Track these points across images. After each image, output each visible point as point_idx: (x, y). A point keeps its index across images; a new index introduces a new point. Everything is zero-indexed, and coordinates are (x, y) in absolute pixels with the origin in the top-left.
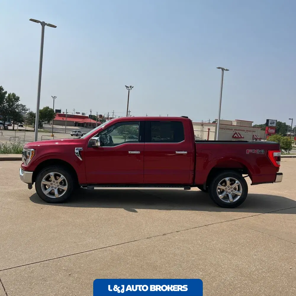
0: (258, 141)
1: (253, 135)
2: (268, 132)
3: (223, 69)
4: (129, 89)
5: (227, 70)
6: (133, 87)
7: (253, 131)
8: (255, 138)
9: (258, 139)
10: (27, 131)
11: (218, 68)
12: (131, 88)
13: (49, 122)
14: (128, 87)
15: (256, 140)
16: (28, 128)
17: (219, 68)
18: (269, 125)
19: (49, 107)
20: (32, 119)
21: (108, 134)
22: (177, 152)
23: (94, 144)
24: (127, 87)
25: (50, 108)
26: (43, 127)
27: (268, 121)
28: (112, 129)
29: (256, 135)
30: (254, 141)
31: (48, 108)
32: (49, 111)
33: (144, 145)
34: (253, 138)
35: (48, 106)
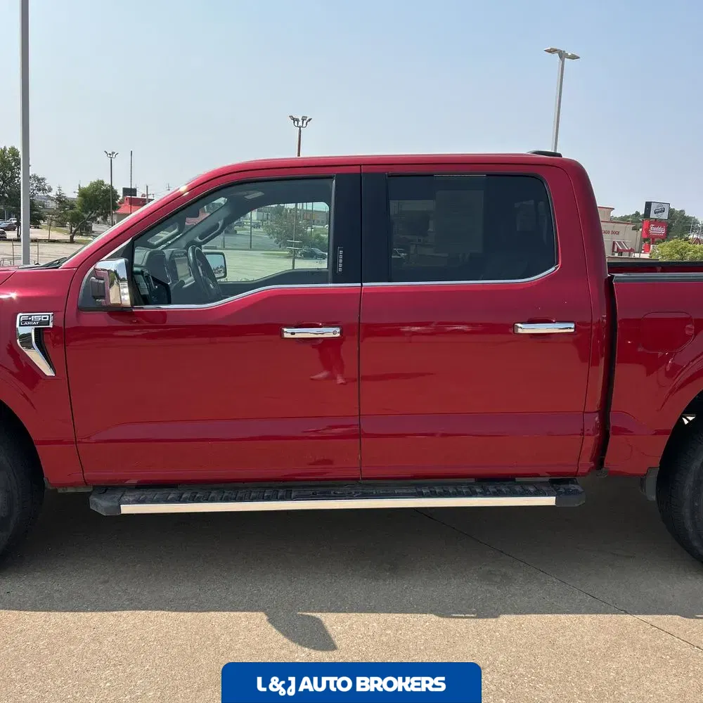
0: (625, 255)
1: (614, 243)
2: (647, 233)
3: (562, 55)
4: (300, 124)
5: (574, 57)
6: (310, 120)
7: (613, 233)
8: (618, 248)
9: (627, 251)
10: (54, 241)
11: (549, 51)
12: (305, 122)
13: (105, 219)
14: (298, 120)
15: (620, 252)
16: (55, 235)
17: (551, 51)
18: (653, 215)
19: (103, 182)
20: (65, 213)
21: (204, 243)
22: (524, 329)
23: (104, 295)
24: (295, 120)
25: (105, 183)
26: (93, 232)
27: (648, 205)
28: (221, 223)
29: (620, 243)
30: (616, 255)
31: (101, 183)
32: (104, 190)
33: (361, 295)
34: (613, 251)
35: (100, 179)
